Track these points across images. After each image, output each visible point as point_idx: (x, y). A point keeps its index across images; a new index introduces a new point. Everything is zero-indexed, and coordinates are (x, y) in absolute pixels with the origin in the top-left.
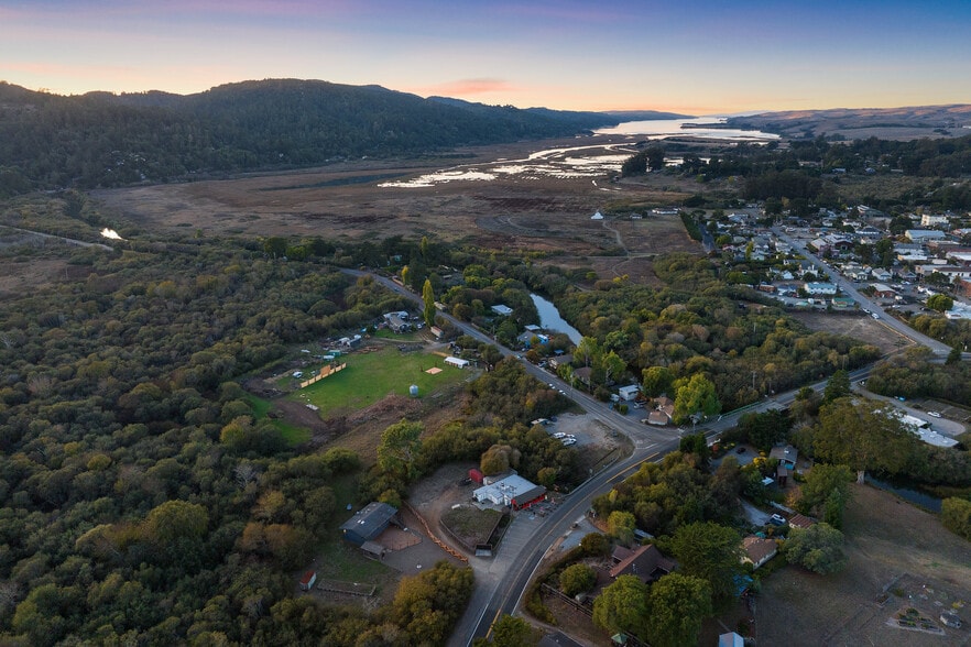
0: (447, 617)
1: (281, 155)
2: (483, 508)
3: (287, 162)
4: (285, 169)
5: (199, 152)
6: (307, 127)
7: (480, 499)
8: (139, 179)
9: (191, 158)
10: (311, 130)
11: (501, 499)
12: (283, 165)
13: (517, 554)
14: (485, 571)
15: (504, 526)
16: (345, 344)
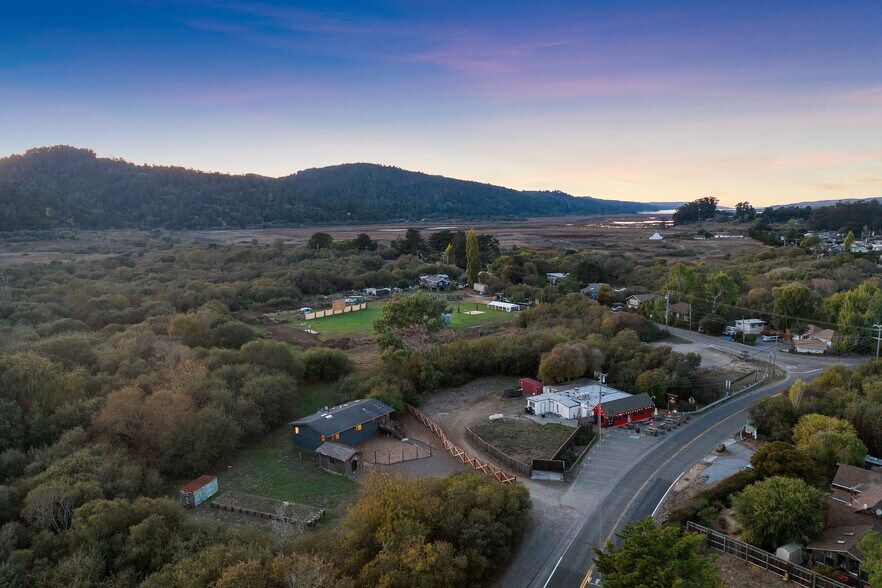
0: (462, 560)
1: (349, 214)
2: (544, 422)
3: (353, 219)
4: (351, 224)
5: (276, 207)
6: (375, 196)
7: (538, 409)
8: (221, 225)
9: (269, 212)
10: (378, 197)
11: (575, 410)
12: (349, 221)
13: (616, 480)
14: (553, 502)
15: (585, 444)
16: (370, 294)
